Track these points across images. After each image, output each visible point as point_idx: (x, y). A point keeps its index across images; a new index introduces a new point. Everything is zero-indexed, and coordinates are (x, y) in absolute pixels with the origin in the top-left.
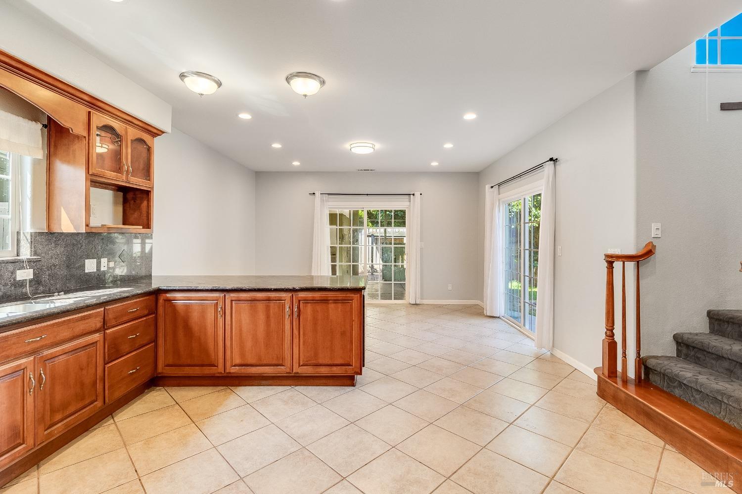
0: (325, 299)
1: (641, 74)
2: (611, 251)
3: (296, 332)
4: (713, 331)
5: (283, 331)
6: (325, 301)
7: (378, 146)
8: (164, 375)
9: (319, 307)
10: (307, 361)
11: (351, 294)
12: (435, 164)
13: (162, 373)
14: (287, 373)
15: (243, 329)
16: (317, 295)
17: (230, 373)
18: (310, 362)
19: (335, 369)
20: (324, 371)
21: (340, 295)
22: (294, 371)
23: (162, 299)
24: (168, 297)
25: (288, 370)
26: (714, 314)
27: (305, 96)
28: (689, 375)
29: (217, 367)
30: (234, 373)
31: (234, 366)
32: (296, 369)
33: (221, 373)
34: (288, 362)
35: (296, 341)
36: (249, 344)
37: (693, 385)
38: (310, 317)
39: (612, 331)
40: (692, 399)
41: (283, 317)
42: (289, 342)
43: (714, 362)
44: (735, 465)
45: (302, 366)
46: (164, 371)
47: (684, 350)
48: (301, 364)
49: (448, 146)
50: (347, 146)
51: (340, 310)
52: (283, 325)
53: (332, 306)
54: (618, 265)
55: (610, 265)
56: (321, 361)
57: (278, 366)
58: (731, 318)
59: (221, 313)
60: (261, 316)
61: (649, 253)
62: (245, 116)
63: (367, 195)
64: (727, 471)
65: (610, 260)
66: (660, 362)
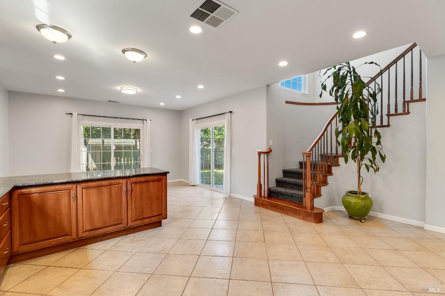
0: (147, 180)
1: (268, 86)
2: (260, 151)
3: (129, 202)
4: (284, 176)
5: (121, 203)
6: (147, 182)
7: (139, 90)
8: (18, 253)
9: (144, 186)
10: (137, 218)
11: (162, 176)
12: (162, 104)
13: (18, 251)
14: (124, 227)
15: (92, 206)
16: (143, 179)
17: (82, 237)
18: (139, 218)
19: (153, 218)
20: (147, 221)
21: (156, 178)
22: (129, 225)
23: (16, 194)
24: (22, 192)
25: (125, 226)
26: (284, 171)
27: (134, 62)
28: (284, 190)
29: (71, 235)
30: (85, 236)
31: (85, 232)
32: (130, 224)
33: (75, 239)
34: (125, 222)
35: (129, 207)
36: (96, 215)
37: (286, 193)
38: (138, 192)
39: (260, 180)
40: (285, 198)
41: (121, 194)
42: (125, 208)
43: (288, 186)
44: (302, 212)
45: (134, 221)
46: (20, 250)
47: (279, 184)
48: (133, 220)
49: (178, 97)
50: (118, 88)
51: (156, 186)
52: (121, 199)
53: (151, 184)
54: (262, 155)
55: (260, 155)
56: (145, 216)
57: (118, 225)
58: (290, 171)
59: (74, 198)
60: (106, 196)
61: (271, 151)
62: (59, 57)
63: (114, 118)
64: (300, 215)
65: (260, 154)
66: (274, 189)
